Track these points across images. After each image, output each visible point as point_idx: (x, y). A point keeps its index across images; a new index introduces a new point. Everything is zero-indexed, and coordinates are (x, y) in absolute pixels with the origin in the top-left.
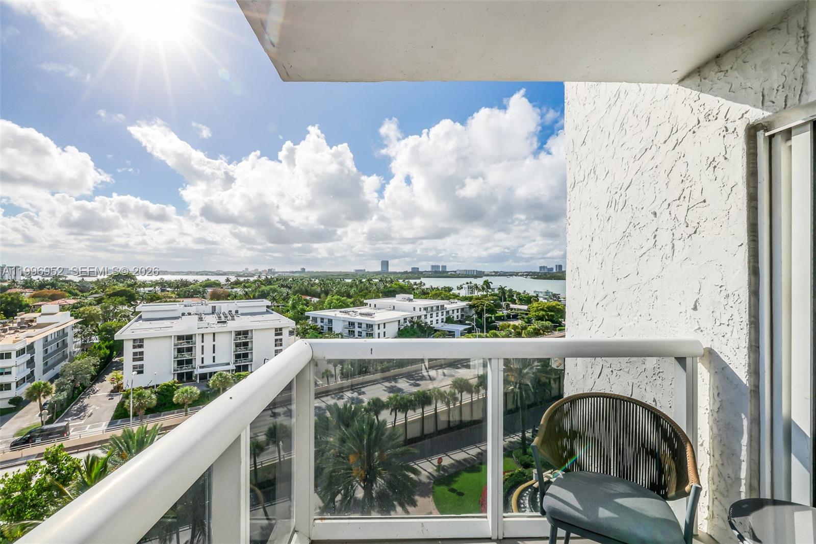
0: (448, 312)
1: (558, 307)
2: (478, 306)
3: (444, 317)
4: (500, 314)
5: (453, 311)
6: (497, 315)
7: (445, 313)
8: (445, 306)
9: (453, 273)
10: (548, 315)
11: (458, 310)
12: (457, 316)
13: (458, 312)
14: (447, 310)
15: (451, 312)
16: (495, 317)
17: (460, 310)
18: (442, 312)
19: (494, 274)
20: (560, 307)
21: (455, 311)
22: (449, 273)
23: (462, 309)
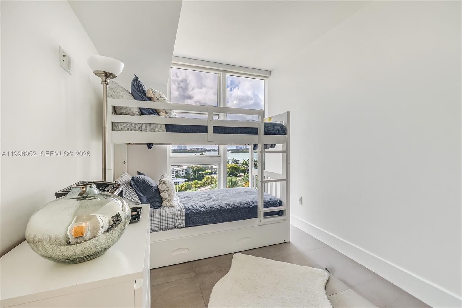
0: (177, 172)
1: (235, 167)
2: (194, 168)
3: (174, 174)
4: (207, 171)
5: (180, 171)
6: (205, 172)
7: (175, 172)
8: (175, 168)
9: (190, 150)
10: (230, 171)
11: (183, 170)
12: (183, 174)
13: (183, 171)
14: (176, 170)
15: (178, 172)
16: (205, 173)
17: (184, 171)
18: (173, 172)
19: (212, 150)
20: (236, 167)
21: (181, 171)
22: (188, 150)
23: (186, 170)
